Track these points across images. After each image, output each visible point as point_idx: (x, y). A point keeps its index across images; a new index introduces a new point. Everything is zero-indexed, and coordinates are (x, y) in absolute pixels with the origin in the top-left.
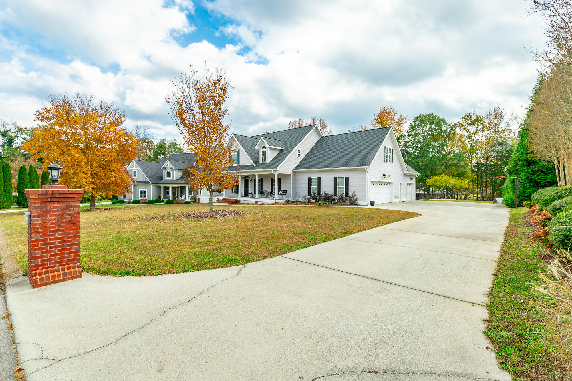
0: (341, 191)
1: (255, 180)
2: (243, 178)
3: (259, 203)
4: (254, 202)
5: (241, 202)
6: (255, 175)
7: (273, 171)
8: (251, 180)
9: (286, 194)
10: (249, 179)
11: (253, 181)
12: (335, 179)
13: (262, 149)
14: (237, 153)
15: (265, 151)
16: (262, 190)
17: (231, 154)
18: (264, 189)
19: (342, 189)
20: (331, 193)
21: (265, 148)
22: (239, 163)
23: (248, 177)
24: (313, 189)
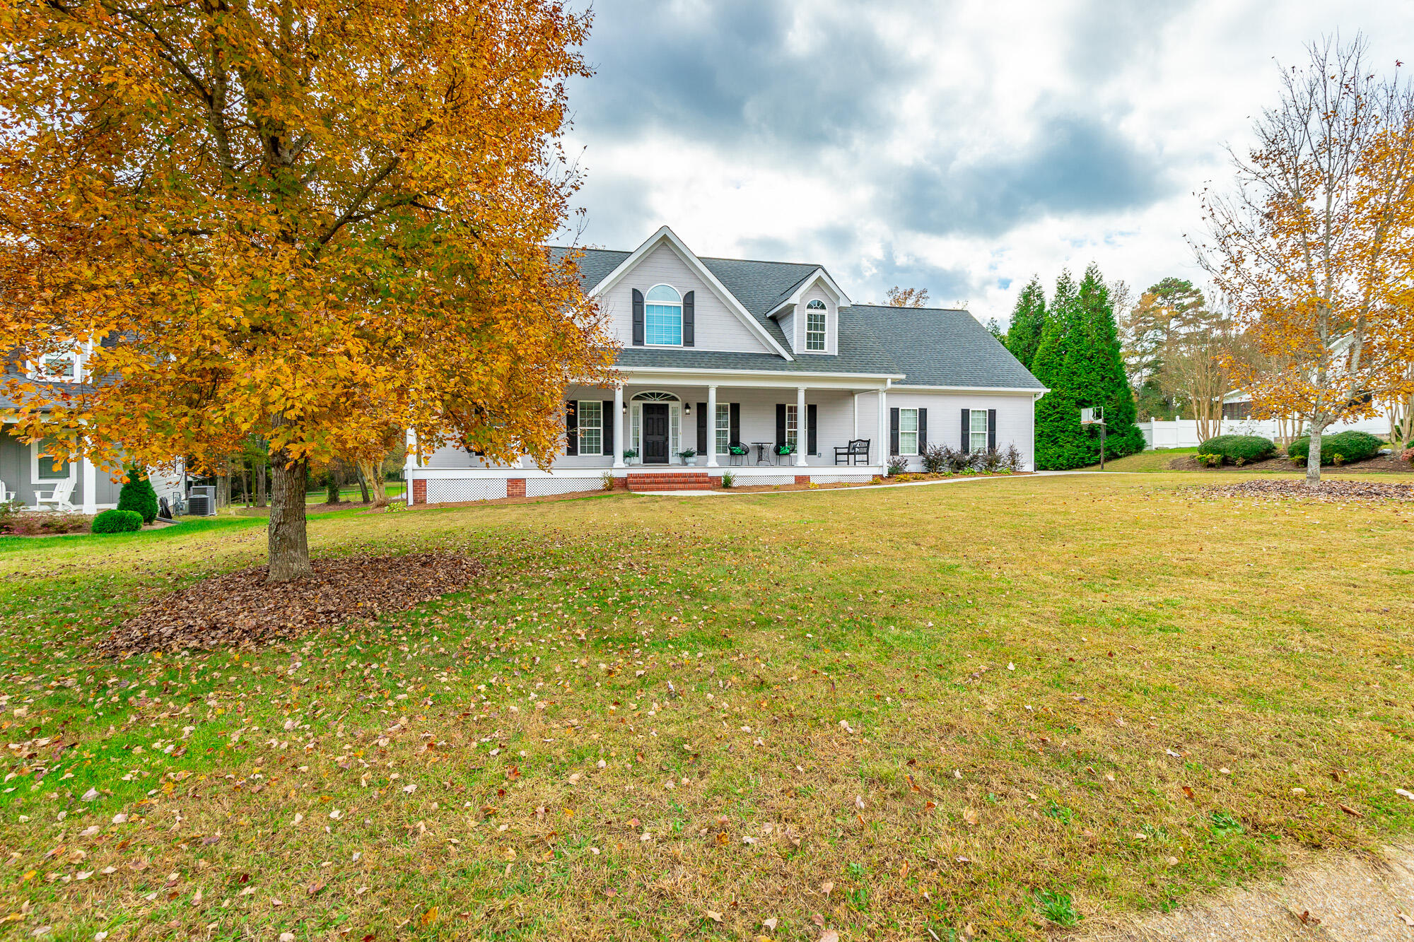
0: (978, 444)
1: (702, 408)
2: (637, 398)
4: (793, 480)
5: (737, 483)
6: (706, 390)
7: (889, 381)
8: (687, 406)
9: (867, 453)
10: (672, 404)
11: (693, 412)
12: (965, 414)
13: (809, 307)
14: (681, 304)
15: (823, 317)
16: (735, 441)
17: (647, 302)
18: (746, 439)
19: (981, 438)
20: (956, 447)
21: (823, 307)
22: (689, 341)
23: (666, 395)
24: (906, 437)
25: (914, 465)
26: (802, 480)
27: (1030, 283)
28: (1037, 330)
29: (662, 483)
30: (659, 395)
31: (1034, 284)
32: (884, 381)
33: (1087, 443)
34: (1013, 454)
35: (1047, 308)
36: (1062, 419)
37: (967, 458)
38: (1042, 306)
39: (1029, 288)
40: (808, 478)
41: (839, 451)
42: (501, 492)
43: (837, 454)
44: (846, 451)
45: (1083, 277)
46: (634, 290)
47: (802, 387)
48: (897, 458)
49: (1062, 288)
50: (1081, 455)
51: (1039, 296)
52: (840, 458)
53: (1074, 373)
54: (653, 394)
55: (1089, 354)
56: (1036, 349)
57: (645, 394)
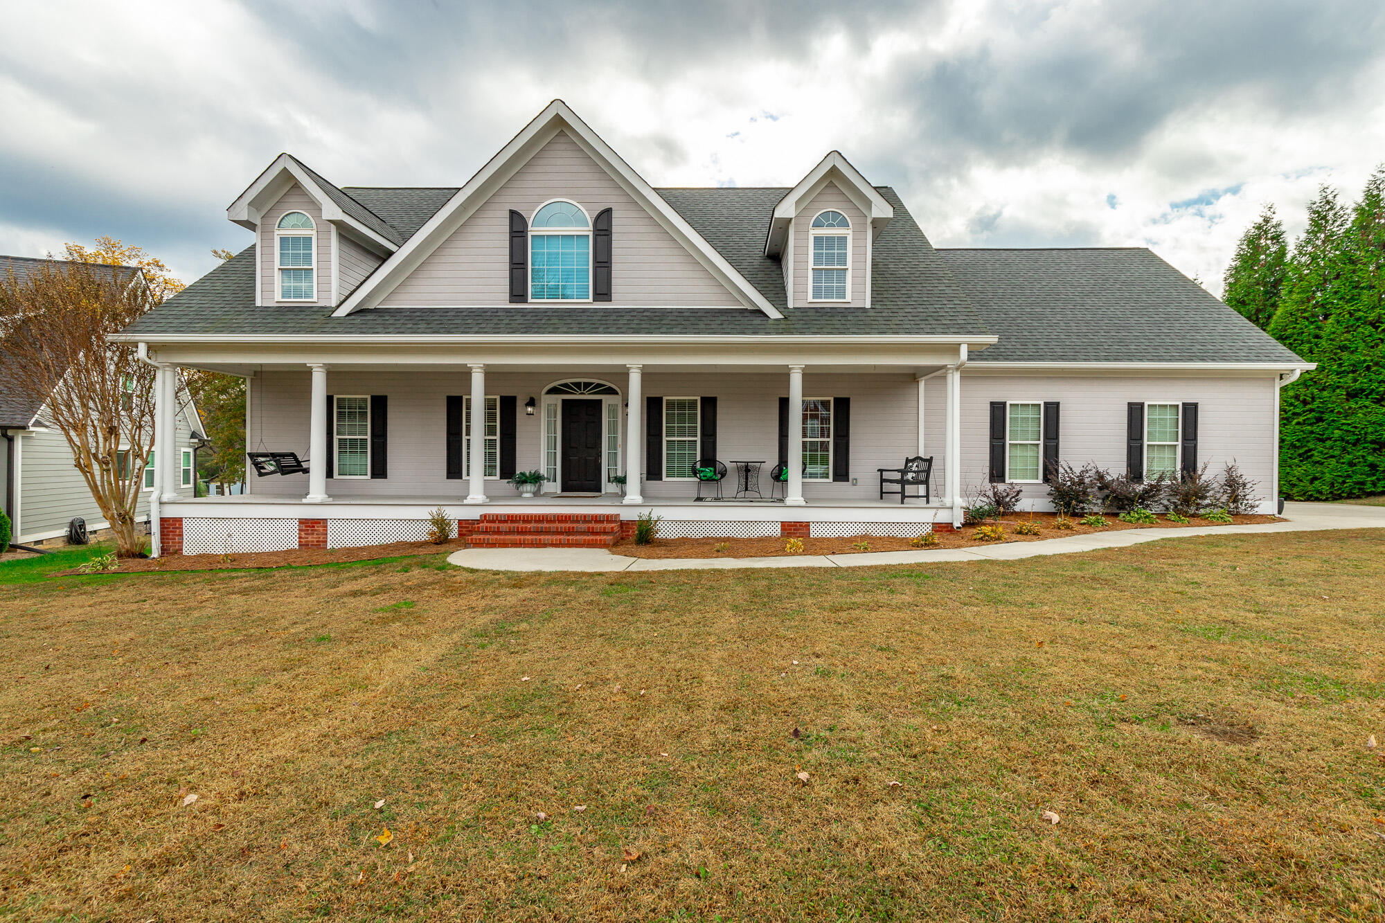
0: (1162, 464)
1: (654, 406)
2: (554, 391)
3: (815, 532)
4: (776, 531)
5: (663, 533)
7: (962, 351)
10: (607, 400)
12: (1135, 412)
13: (817, 224)
14: (588, 230)
15: (843, 240)
16: (709, 459)
17: (533, 231)
18: (727, 454)
19: (1167, 454)
20: (1116, 468)
21: (844, 224)
22: (603, 292)
23: (599, 385)
24: (1019, 452)
25: (1034, 499)
26: (794, 530)
27: (1260, 220)
28: (1273, 290)
29: (530, 532)
30: (587, 385)
31: (1267, 221)
32: (954, 349)
33: (1370, 459)
34: (1233, 485)
35: (1291, 251)
36: (1320, 420)
37: (1139, 488)
38: (1282, 252)
39: (1259, 227)
40: (806, 525)
41: (886, 475)
42: (290, 540)
43: (882, 481)
44: (898, 476)
45: (1360, 198)
46: (512, 213)
47: (796, 365)
48: (1001, 487)
49: (1319, 219)
50: (1357, 478)
51: (1276, 238)
52: (888, 487)
53: (1343, 348)
54: (578, 385)
55: (1372, 316)
56: (1270, 317)
57: (566, 385)
